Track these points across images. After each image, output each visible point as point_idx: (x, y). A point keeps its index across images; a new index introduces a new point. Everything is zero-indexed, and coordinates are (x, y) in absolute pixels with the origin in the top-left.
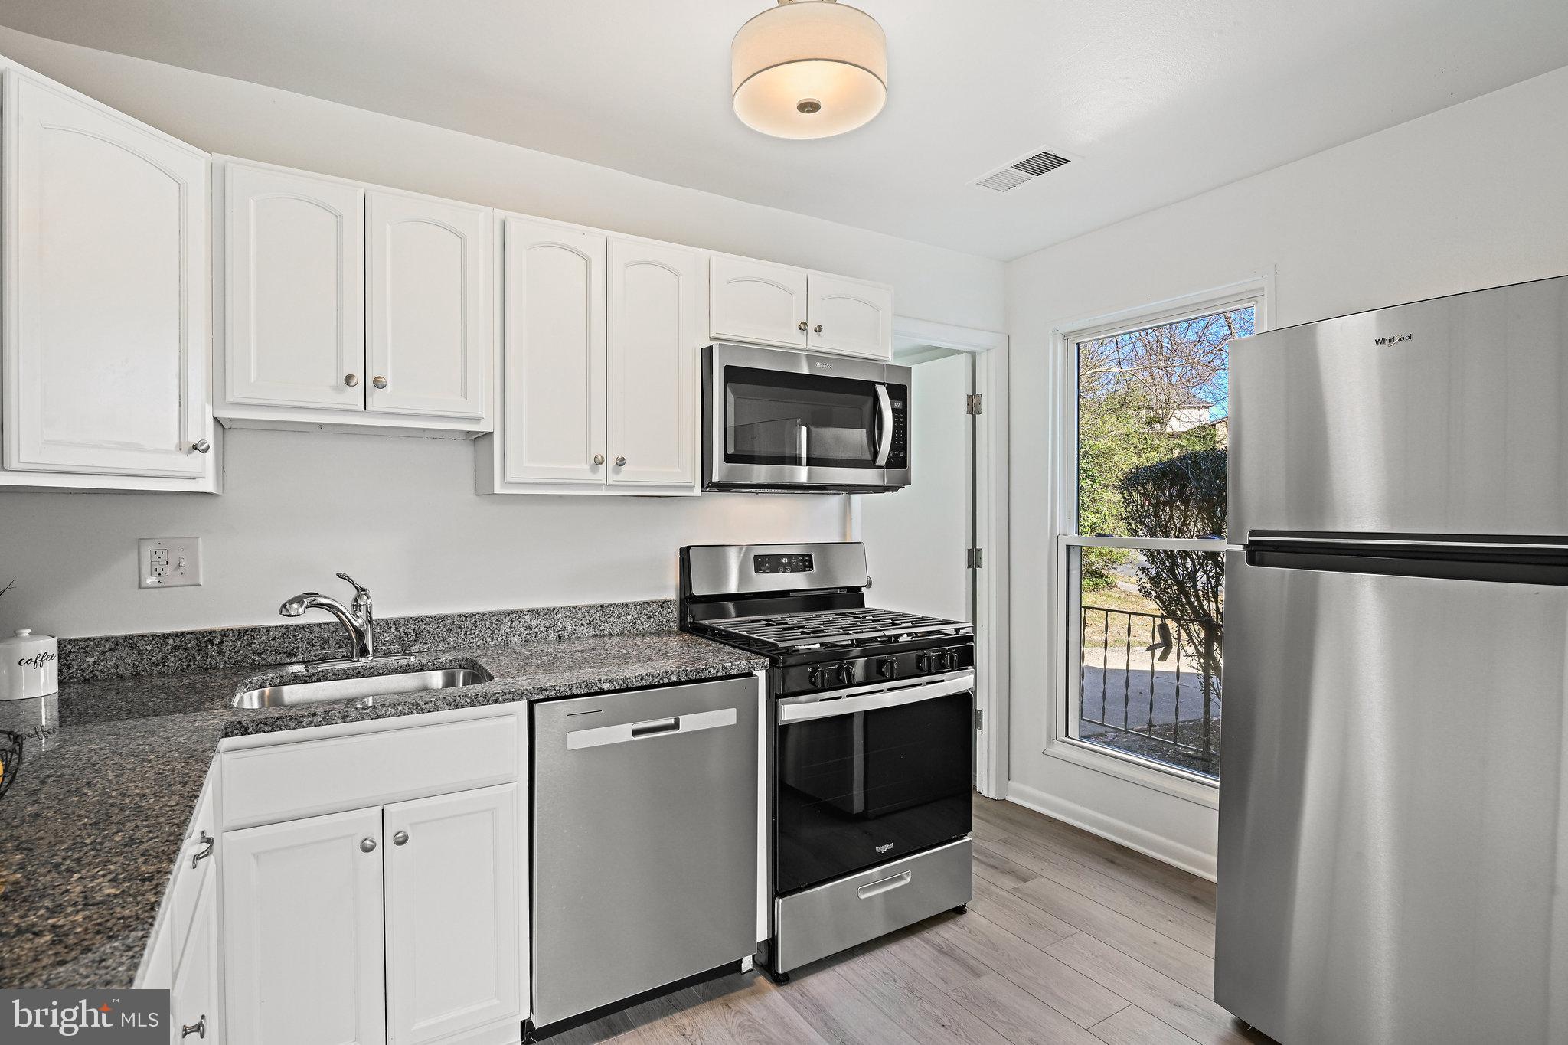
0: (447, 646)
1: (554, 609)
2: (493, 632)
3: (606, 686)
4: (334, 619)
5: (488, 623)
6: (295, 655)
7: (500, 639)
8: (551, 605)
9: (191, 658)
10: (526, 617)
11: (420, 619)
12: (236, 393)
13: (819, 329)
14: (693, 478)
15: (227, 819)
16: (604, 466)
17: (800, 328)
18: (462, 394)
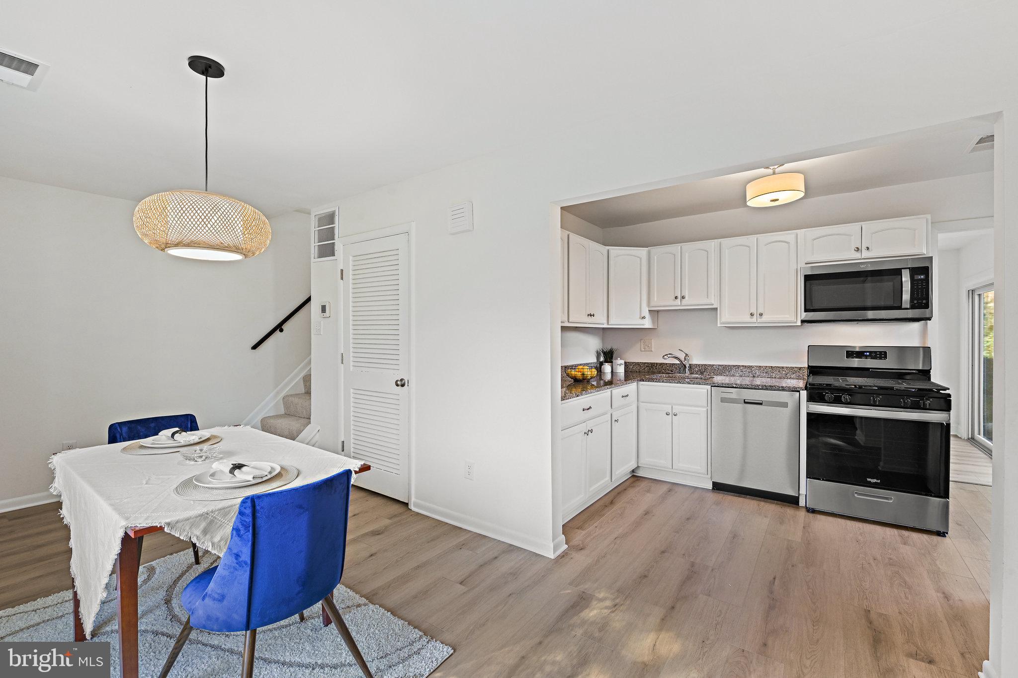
1: (752, 366)
3: (735, 386)
4: (678, 362)
11: (706, 365)
12: (652, 304)
13: (868, 248)
14: (796, 318)
15: (640, 400)
16: (755, 316)
17: (855, 250)
18: (708, 298)
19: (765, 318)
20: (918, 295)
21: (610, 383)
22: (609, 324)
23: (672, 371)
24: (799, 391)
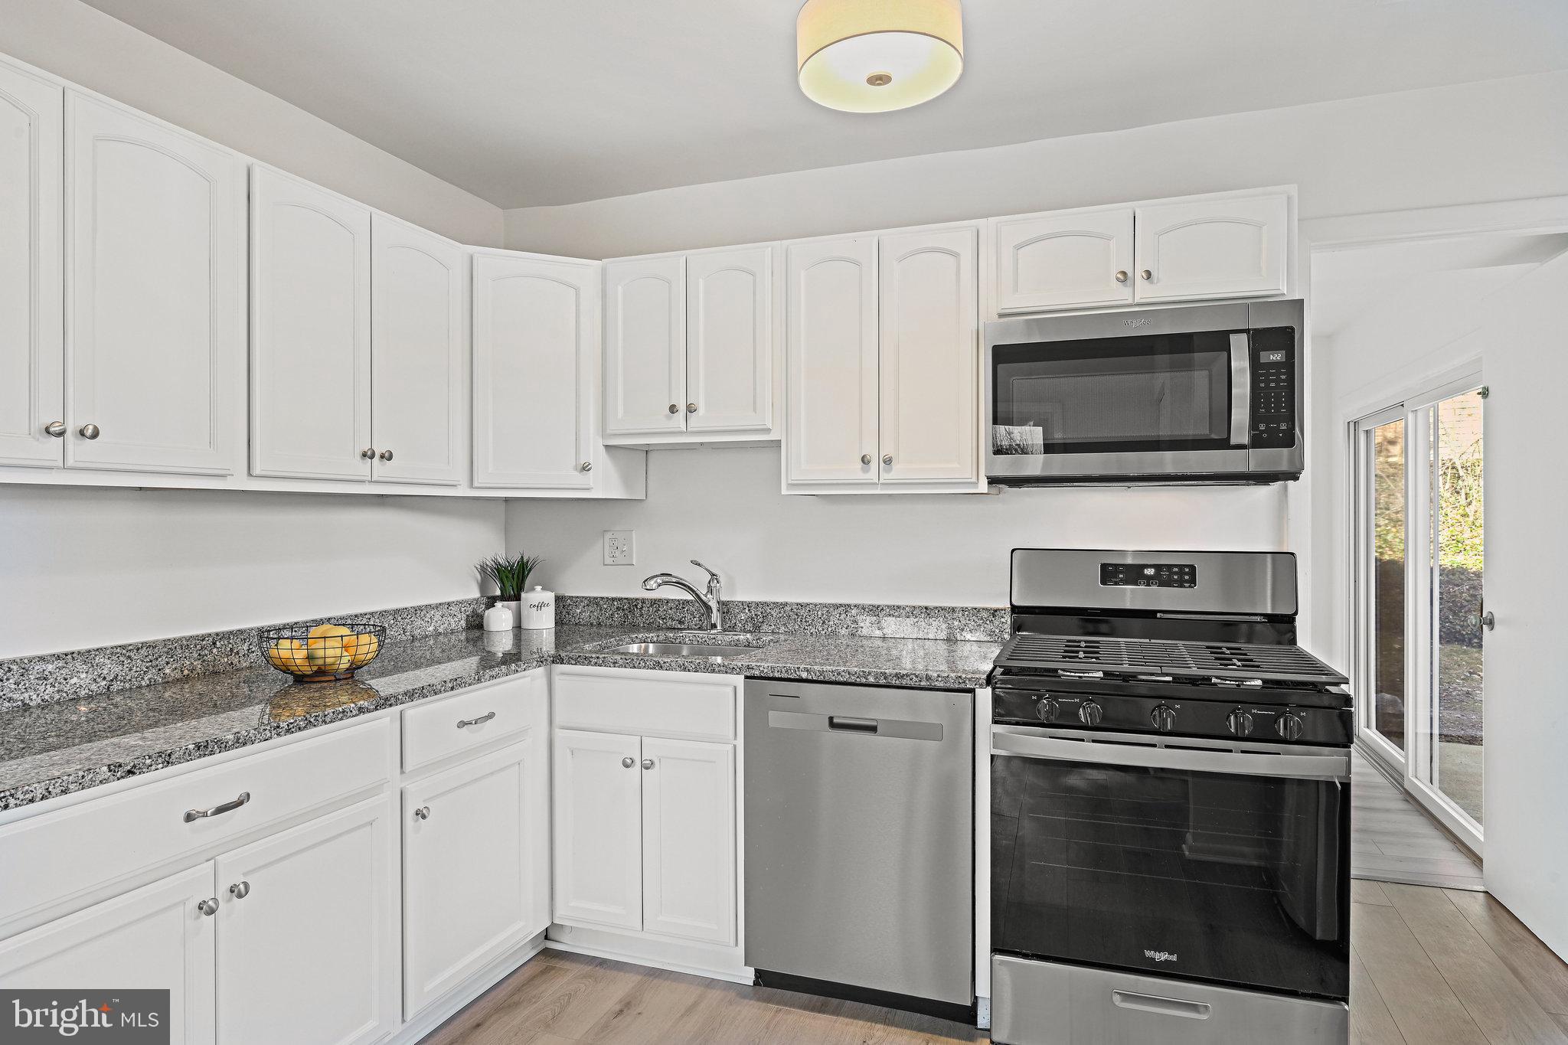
0: (786, 630)
1: (878, 606)
2: (824, 622)
3: (804, 675)
4: (690, 597)
5: (819, 613)
6: (683, 623)
7: (830, 629)
8: (877, 603)
9: (626, 616)
10: (853, 611)
12: (612, 427)
13: (1149, 274)
14: (975, 473)
15: (558, 719)
16: (874, 465)
17: (1118, 279)
18: (755, 410)
19: (897, 473)
20: (1268, 410)
21: (513, 659)
22: (476, 484)
23: (680, 622)
24: (972, 691)
